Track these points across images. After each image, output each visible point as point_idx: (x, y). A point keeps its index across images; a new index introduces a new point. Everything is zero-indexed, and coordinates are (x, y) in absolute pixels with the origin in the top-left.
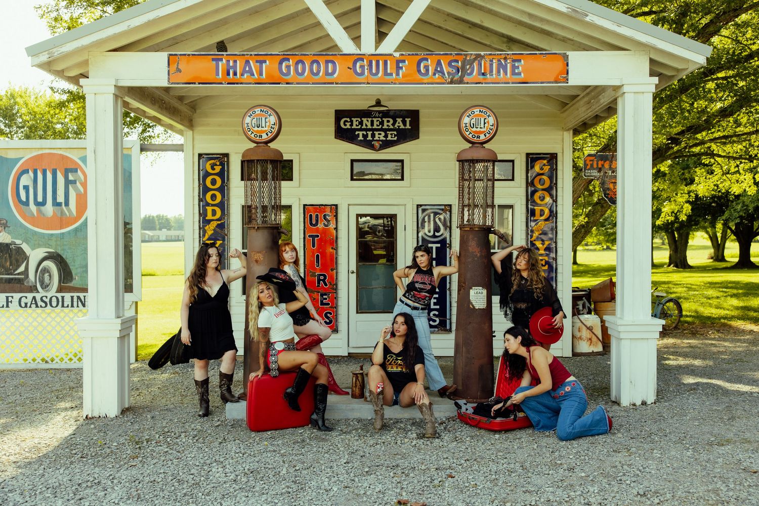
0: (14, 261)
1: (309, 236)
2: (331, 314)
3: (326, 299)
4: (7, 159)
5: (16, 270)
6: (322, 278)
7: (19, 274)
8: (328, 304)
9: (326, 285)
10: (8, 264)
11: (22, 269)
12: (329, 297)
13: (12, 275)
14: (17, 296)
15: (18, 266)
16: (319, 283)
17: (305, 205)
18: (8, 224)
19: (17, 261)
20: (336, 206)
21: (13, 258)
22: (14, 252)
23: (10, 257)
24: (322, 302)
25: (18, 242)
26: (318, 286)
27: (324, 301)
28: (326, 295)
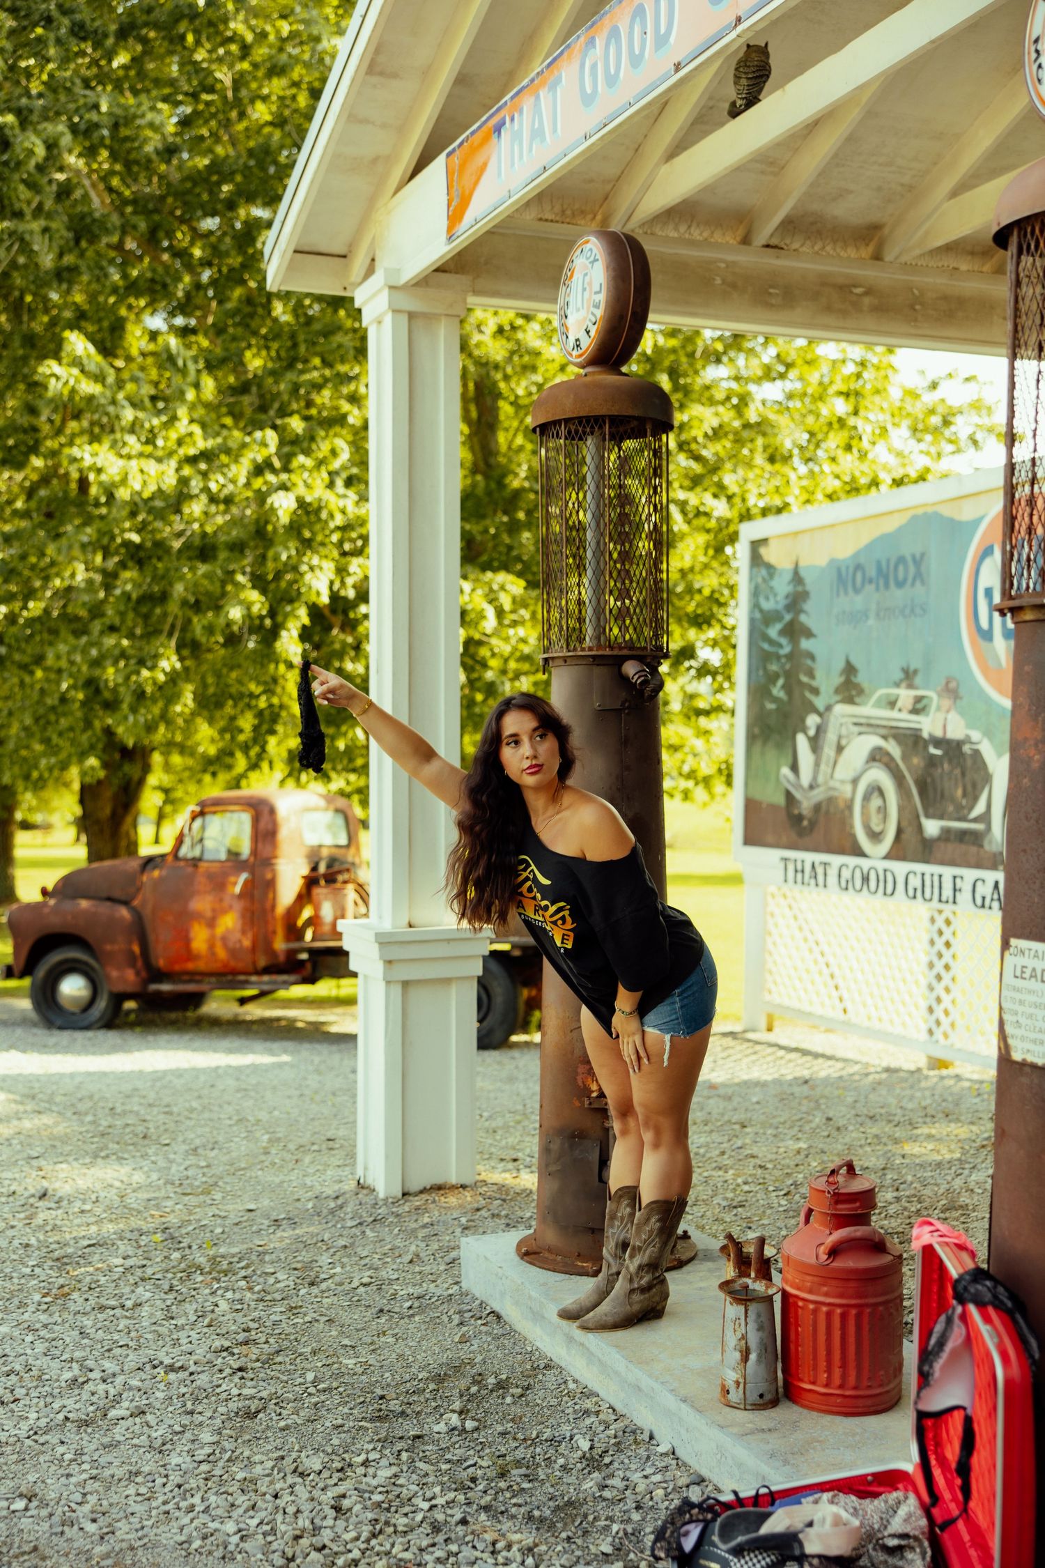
0: (969, 788)
4: (960, 523)
5: (971, 808)
7: (975, 820)
10: (959, 792)
11: (980, 808)
13: (963, 819)
14: (970, 874)
15: (976, 799)
18: (962, 691)
19: (974, 785)
21: (968, 778)
22: (969, 762)
23: (963, 774)
25: (975, 735)
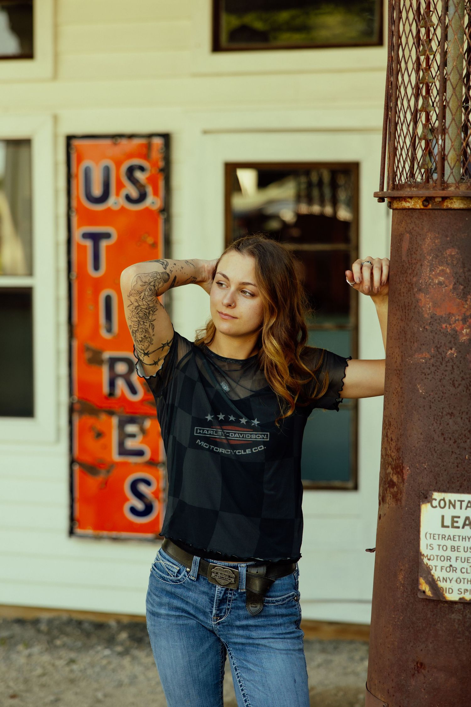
1: (86, 236)
2: (148, 483)
3: (133, 436)
6: (121, 368)
8: (140, 453)
9: (134, 391)
12: (143, 431)
16: (112, 384)
17: (70, 139)
20: (166, 137)
24: (121, 444)
26: (111, 394)
27: (130, 444)
28: (132, 421)
